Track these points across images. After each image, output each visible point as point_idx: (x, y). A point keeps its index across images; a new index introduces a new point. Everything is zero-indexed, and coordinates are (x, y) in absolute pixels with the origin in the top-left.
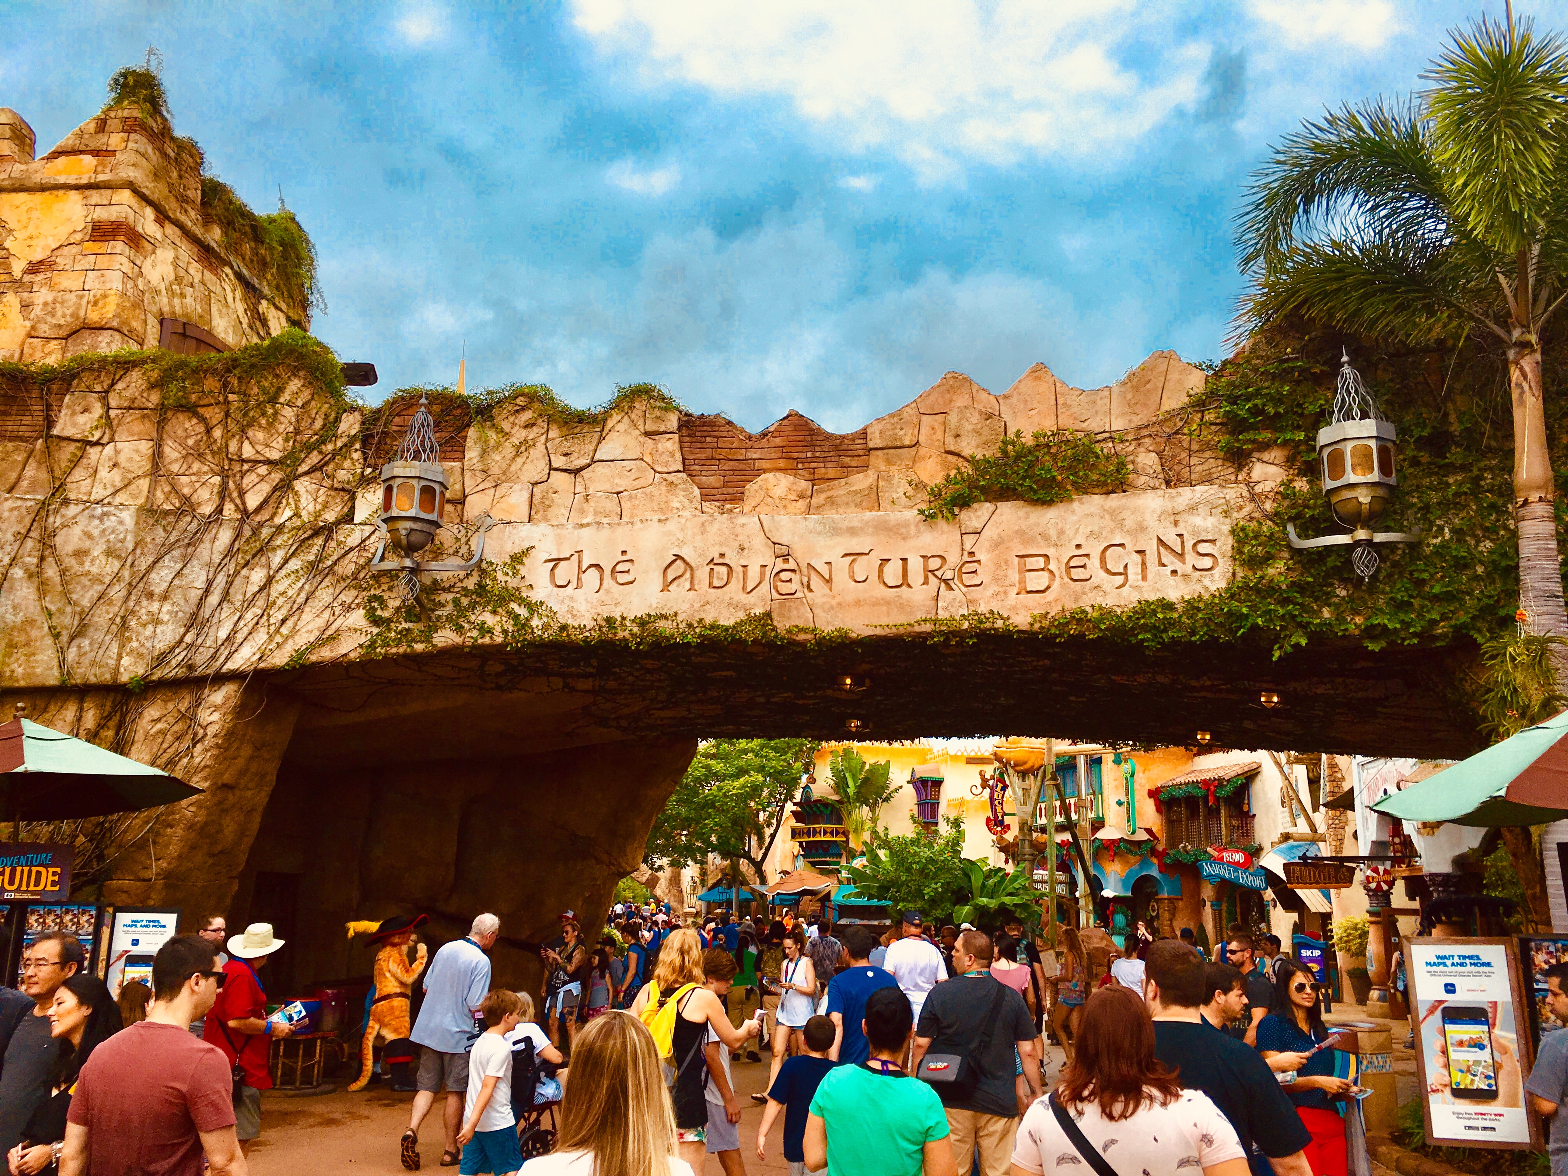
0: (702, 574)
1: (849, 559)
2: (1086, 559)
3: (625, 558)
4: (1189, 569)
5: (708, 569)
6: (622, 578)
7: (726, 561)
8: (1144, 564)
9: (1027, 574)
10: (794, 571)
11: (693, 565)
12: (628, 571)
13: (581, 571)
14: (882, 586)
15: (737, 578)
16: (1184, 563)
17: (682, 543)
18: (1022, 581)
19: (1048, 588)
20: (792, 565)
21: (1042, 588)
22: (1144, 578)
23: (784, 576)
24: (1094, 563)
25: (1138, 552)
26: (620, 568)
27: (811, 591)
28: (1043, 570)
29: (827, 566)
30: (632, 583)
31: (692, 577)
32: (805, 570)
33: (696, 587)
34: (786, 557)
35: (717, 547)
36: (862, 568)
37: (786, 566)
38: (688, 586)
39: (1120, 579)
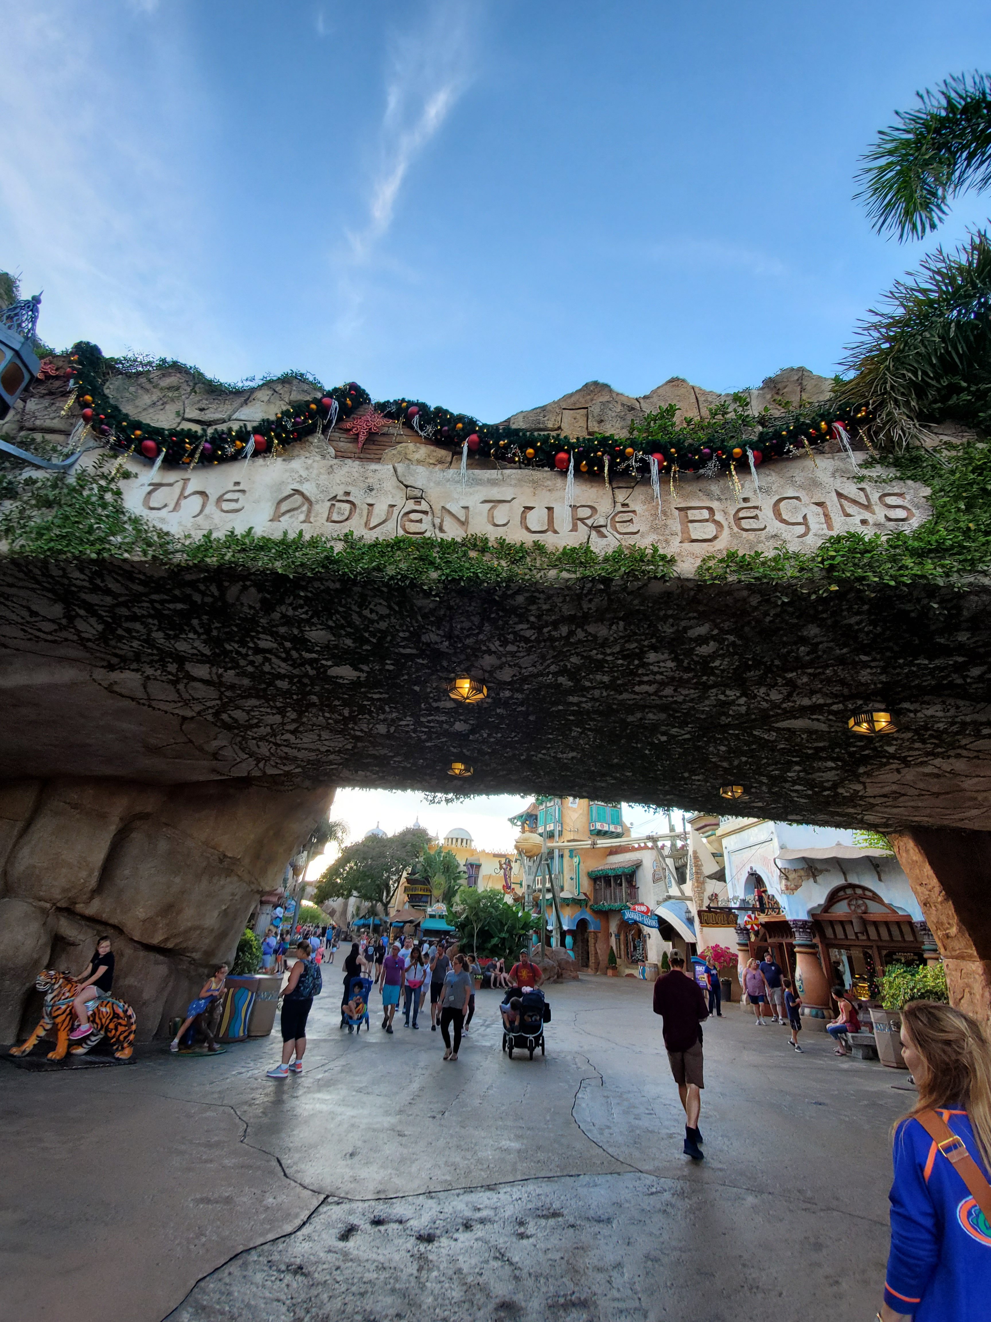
0: (322, 509)
1: (489, 505)
2: (757, 512)
3: (237, 488)
4: (882, 520)
5: (329, 504)
6: (225, 506)
7: (351, 498)
8: (826, 515)
9: (690, 525)
10: (425, 513)
11: (313, 499)
12: (236, 501)
13: (182, 496)
14: (525, 531)
15: (361, 515)
16: (874, 514)
17: (302, 480)
18: (685, 531)
19: (715, 538)
20: (424, 506)
21: (710, 537)
22: (830, 527)
23: (413, 516)
24: (767, 514)
25: (818, 504)
26: (227, 497)
27: (441, 530)
28: (707, 521)
29: (463, 511)
30: (237, 511)
31: (309, 511)
32: (438, 512)
33: (312, 520)
34: (418, 499)
35: (342, 486)
36: (501, 514)
37: (417, 508)
38: (302, 517)
39: (801, 529)
